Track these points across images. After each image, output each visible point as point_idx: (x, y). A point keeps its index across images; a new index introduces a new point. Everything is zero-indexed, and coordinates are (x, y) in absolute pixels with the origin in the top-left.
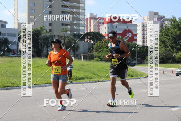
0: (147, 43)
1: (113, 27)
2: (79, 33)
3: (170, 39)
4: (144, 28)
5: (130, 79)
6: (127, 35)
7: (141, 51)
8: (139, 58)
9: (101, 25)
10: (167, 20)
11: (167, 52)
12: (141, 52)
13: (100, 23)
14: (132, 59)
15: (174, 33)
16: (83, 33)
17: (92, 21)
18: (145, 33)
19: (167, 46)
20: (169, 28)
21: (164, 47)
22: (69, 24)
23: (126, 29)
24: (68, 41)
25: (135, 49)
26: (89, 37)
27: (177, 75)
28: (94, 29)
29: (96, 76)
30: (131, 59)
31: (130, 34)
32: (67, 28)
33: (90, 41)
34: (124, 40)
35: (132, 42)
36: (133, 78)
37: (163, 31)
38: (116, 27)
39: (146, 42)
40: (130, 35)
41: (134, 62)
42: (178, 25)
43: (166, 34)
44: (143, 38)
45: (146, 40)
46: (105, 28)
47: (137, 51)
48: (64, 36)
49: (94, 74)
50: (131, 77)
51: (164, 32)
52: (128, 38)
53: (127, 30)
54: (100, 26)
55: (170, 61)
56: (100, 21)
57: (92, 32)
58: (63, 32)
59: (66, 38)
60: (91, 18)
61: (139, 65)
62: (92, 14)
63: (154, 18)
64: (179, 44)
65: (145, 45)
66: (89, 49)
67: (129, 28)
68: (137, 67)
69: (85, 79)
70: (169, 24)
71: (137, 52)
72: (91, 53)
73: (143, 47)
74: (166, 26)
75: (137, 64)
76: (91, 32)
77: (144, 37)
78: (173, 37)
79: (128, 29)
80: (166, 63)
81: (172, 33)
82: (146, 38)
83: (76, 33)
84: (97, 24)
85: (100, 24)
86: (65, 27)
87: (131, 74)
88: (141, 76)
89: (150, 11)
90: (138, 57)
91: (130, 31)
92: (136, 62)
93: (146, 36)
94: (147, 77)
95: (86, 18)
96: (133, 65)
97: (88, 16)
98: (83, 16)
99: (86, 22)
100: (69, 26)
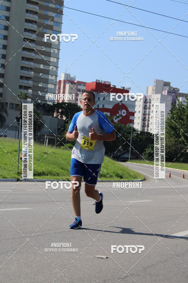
0: (149, 128)
1: (99, 99)
2: (45, 102)
3: (184, 125)
4: (146, 104)
6: (119, 113)
7: (139, 139)
10: (182, 95)
11: (178, 145)
12: (139, 141)
13: (79, 90)
14: (124, 149)
16: (51, 103)
17: (67, 86)
19: (179, 134)
20: (185, 108)
21: (174, 137)
22: (32, 87)
25: (129, 136)
26: (60, 110)
29: (66, 172)
30: (122, 150)
31: (124, 111)
32: (28, 93)
33: (61, 117)
34: (114, 119)
35: (126, 125)
36: (122, 180)
37: (174, 112)
38: (104, 99)
39: (148, 126)
40: (123, 113)
41: (126, 156)
43: (179, 116)
44: (144, 120)
45: (148, 124)
47: (133, 138)
49: (62, 169)
50: (119, 179)
52: (121, 118)
53: (120, 104)
54: (79, 95)
55: (181, 159)
56: (79, 87)
57: (66, 103)
60: (65, 82)
61: (133, 160)
63: (163, 90)
65: (146, 131)
66: (59, 129)
67: (124, 102)
68: (131, 163)
69: (47, 175)
70: (184, 101)
71: (132, 141)
72: (61, 135)
73: (143, 133)
74: (181, 105)
75: (131, 159)
76: (64, 103)
77: (145, 118)
79: (122, 104)
82: (149, 121)
83: (41, 103)
84: (75, 92)
86: (24, 91)
87: (121, 174)
88: (135, 178)
89: (157, 79)
91: (124, 107)
92: (129, 156)
93: (149, 118)
94: (145, 180)
95: (58, 81)
96: (125, 160)
97: (61, 77)
98: (54, 77)
99: (57, 86)
100: (30, 91)
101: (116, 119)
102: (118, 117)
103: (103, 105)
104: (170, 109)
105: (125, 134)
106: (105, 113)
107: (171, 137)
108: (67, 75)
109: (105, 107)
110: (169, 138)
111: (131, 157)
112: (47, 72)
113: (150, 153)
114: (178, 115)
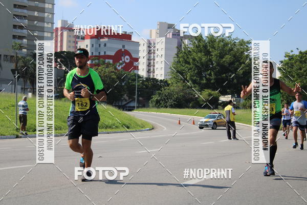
0: (155, 74)
1: (100, 45)
3: (191, 69)
4: (150, 49)
5: (124, 132)
6: (122, 60)
8: (141, 98)
9: (80, 40)
10: (186, 37)
11: (185, 90)
12: (144, 88)
14: (129, 99)
15: (198, 60)
17: (65, 33)
18: (152, 58)
19: (186, 79)
20: (191, 50)
21: (182, 81)
22: (27, 36)
23: (121, 50)
24: (23, 64)
25: (134, 83)
26: (59, 60)
27: (201, 128)
28: (68, 46)
30: (127, 98)
31: (127, 57)
32: (22, 43)
33: (60, 67)
34: (117, 67)
36: (129, 130)
37: (180, 55)
38: (105, 45)
39: (154, 72)
40: (127, 59)
41: (132, 104)
42: (205, 47)
44: (149, 65)
45: (154, 69)
46: (87, 45)
47: (138, 86)
48: (17, 57)
51: (183, 57)
52: (124, 64)
53: (123, 50)
54: (78, 43)
55: (191, 105)
57: (65, 52)
58: (14, 49)
59: (20, 59)
60: (63, 28)
61: (140, 109)
62: (65, 21)
63: (167, 33)
64: (205, 77)
65: (152, 77)
66: (58, 80)
67: (126, 48)
68: (137, 112)
70: (190, 44)
71: (138, 88)
73: (148, 79)
74: (186, 48)
75: (138, 107)
76: (62, 52)
77: (150, 63)
78: (197, 66)
79: (125, 50)
80: (184, 108)
81: (194, 60)
82: (154, 66)
84: (74, 39)
85: (79, 38)
86: (18, 41)
87: (127, 124)
88: (142, 127)
90: (138, 96)
91: (127, 53)
92: (135, 104)
93: (154, 63)
94: (153, 128)
95: (54, 28)
96: (131, 109)
97: (58, 24)
98: (50, 24)
99: (54, 34)
100: (25, 40)
101: (119, 66)
102: (122, 64)
103: (105, 52)
104: (176, 53)
105: (130, 81)
106: (107, 61)
107: (178, 81)
108: (64, 22)
109: (107, 54)
110: (176, 83)
111: (138, 105)
112: (42, 20)
113: (157, 100)
114: (184, 59)
